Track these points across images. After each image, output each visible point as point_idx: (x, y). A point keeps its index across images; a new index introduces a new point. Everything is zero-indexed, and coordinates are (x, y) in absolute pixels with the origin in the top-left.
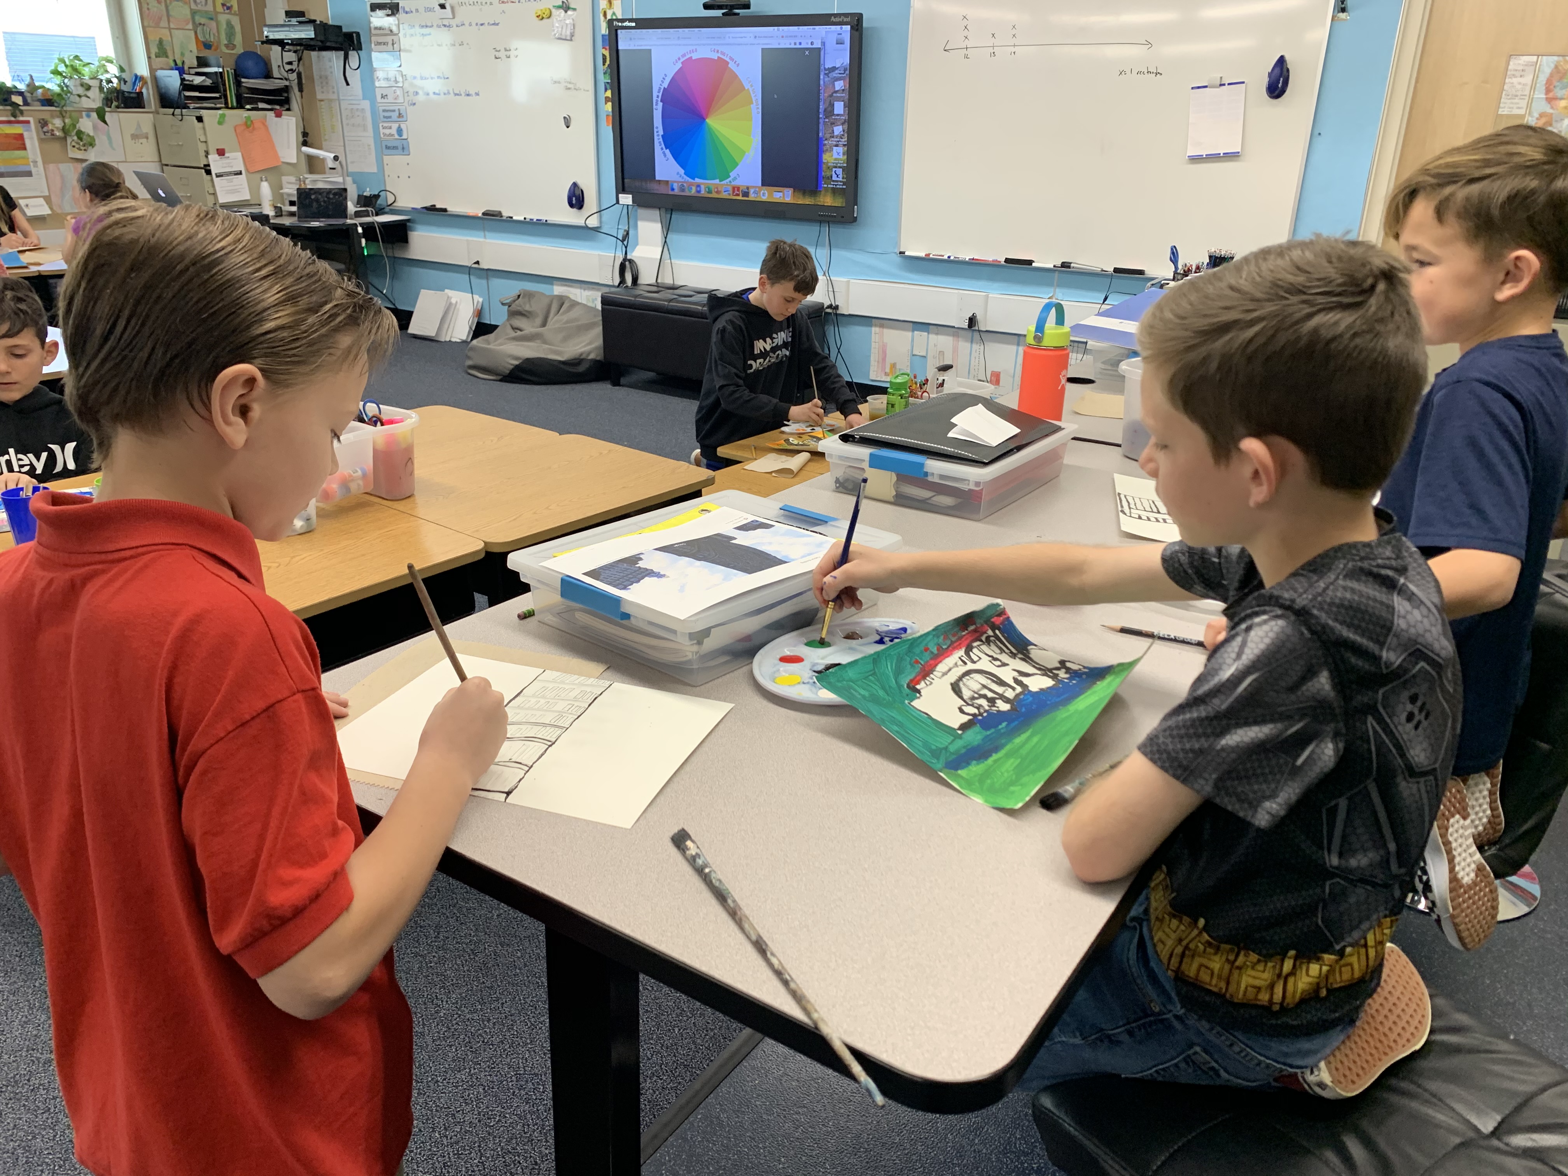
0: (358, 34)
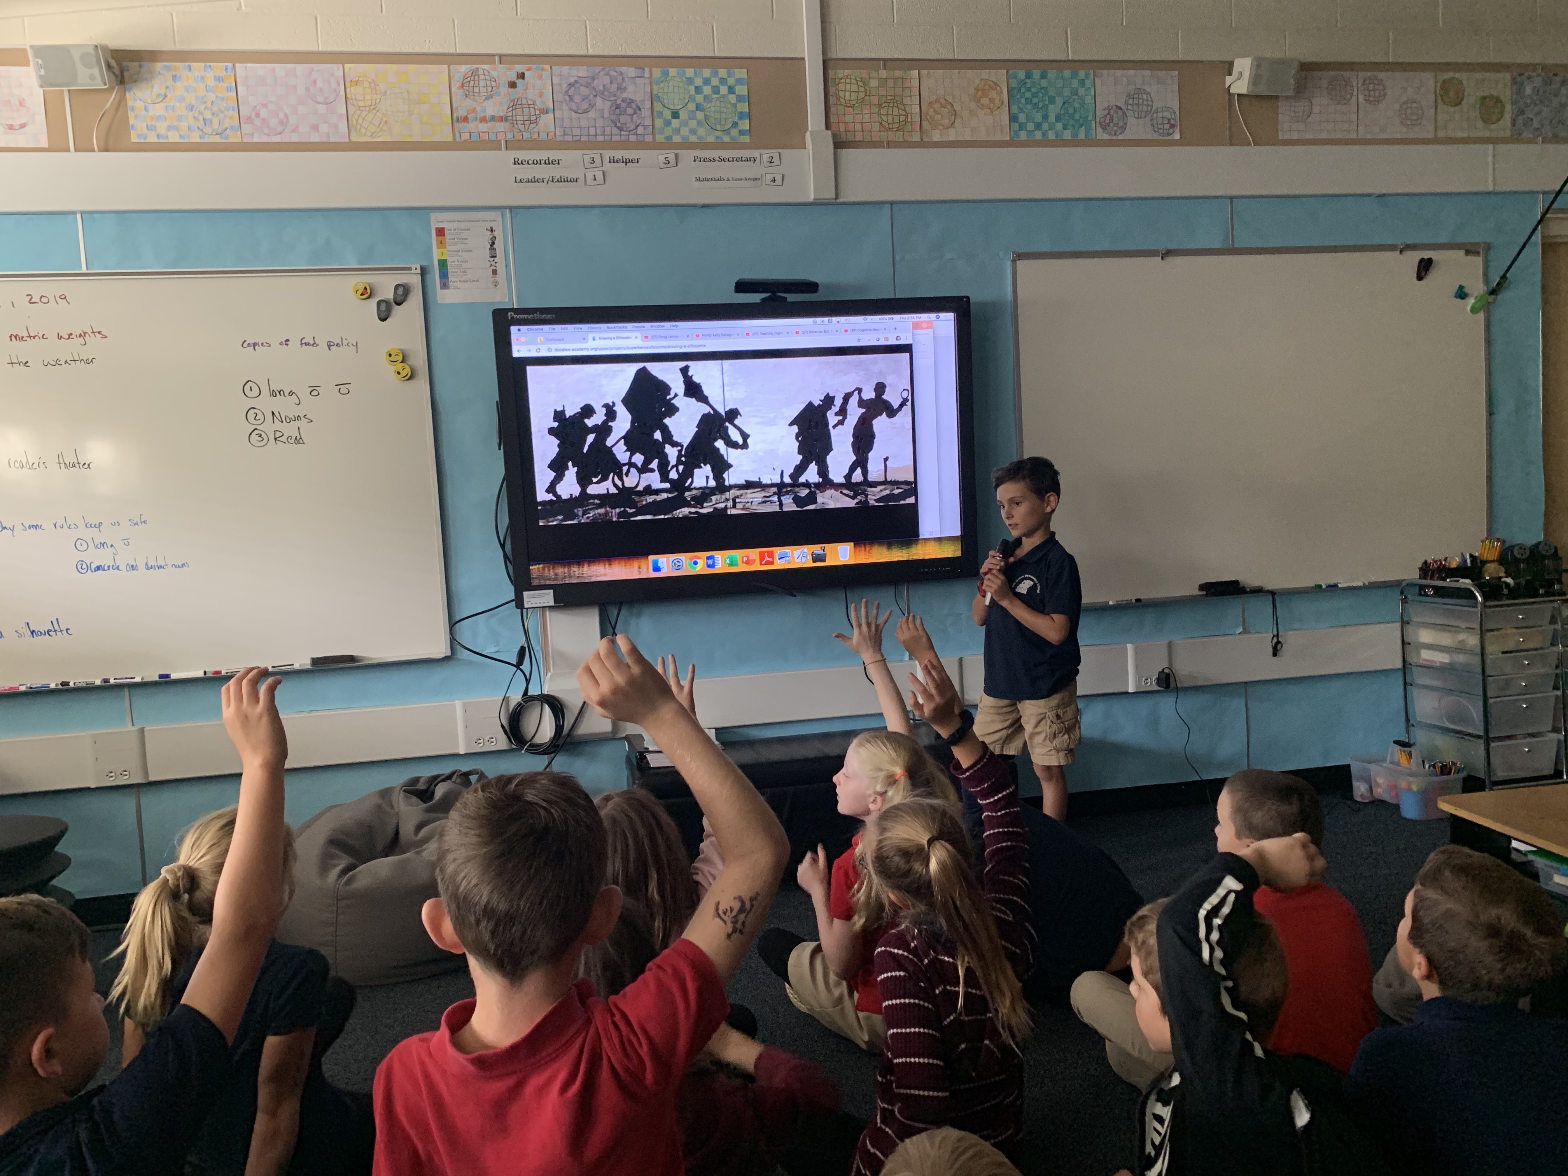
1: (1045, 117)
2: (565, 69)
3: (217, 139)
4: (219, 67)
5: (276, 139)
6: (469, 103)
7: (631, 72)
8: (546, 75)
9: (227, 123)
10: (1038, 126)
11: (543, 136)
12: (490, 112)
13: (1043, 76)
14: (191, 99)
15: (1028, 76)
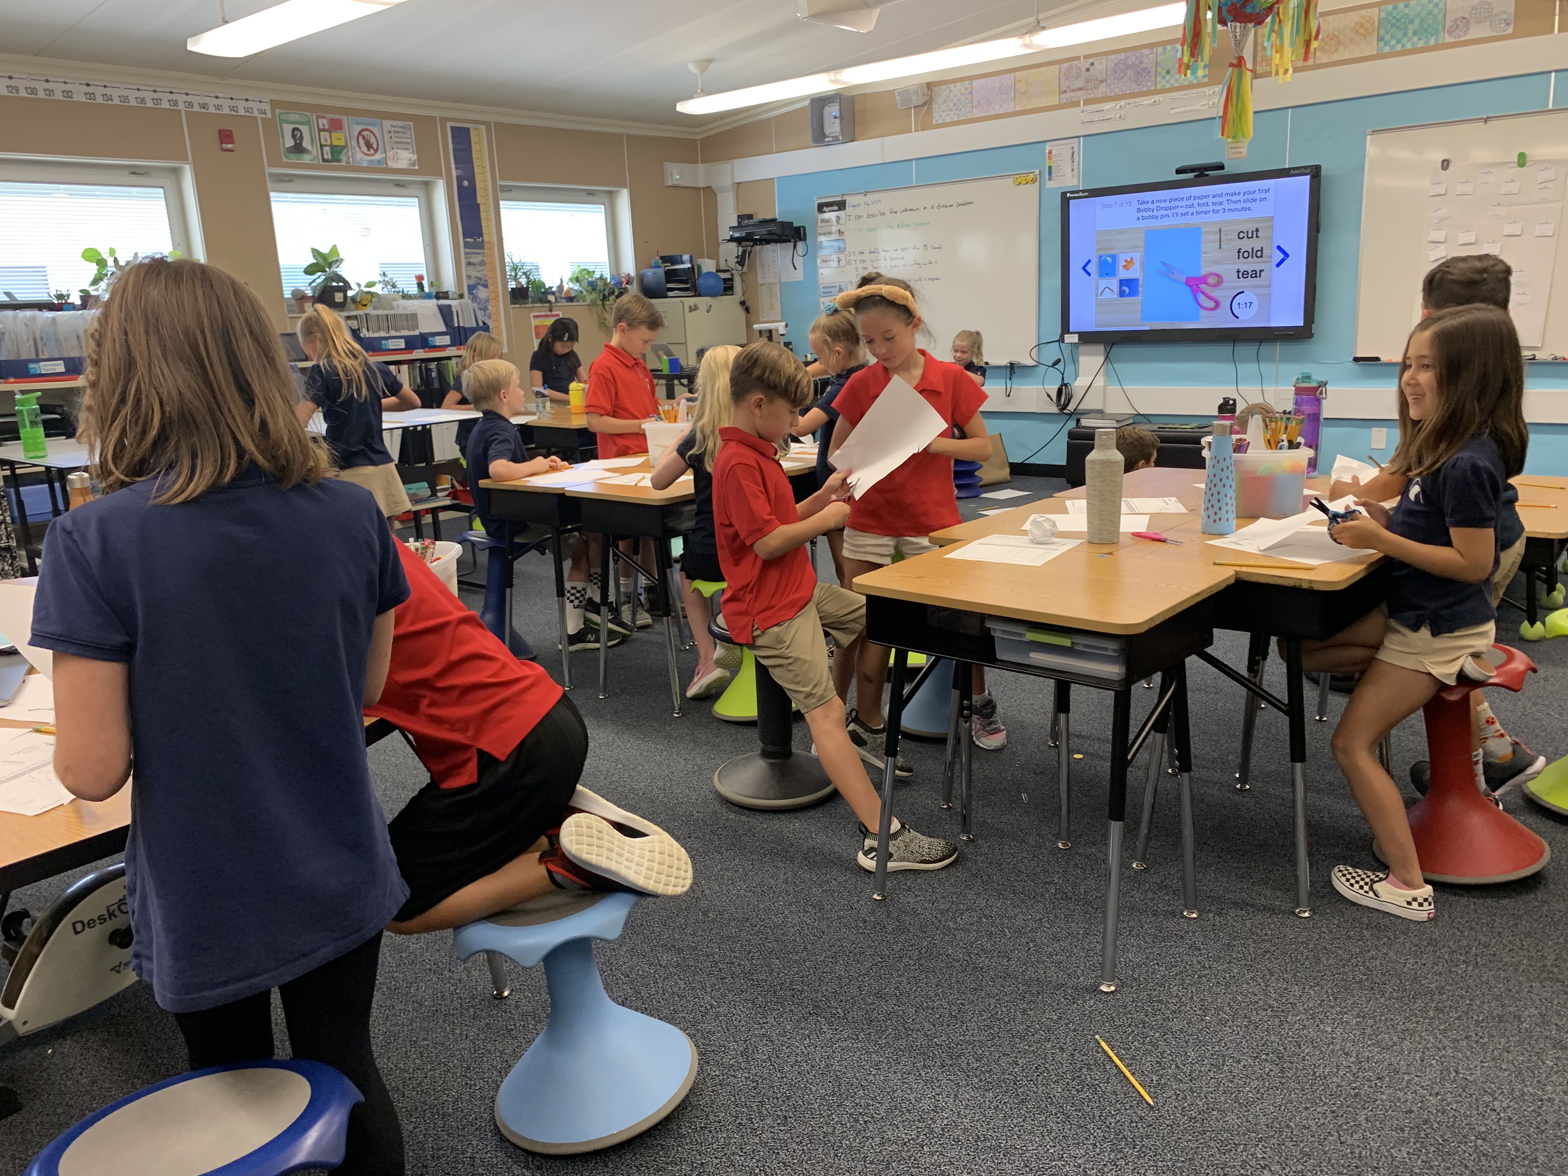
0: (804, 228)
1: (1405, 34)
2: (1113, 57)
3: (963, 118)
4: (966, 83)
5: (986, 114)
6: (1068, 83)
7: (1147, 51)
8: (1104, 61)
9: (968, 110)
10: (1399, 42)
11: (1100, 95)
12: (1076, 86)
14: (955, 100)
15: (1395, 8)
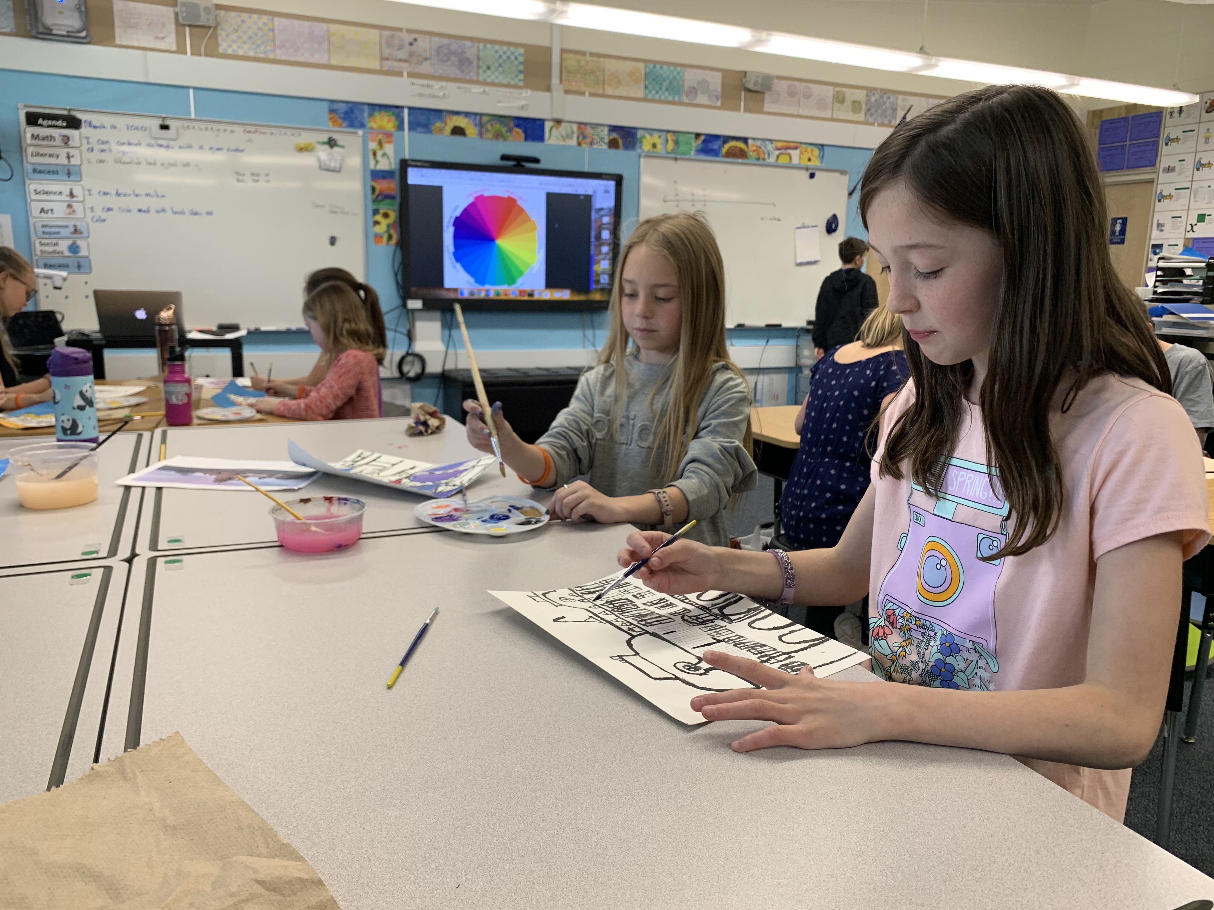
1: (661, 88)
2: (437, 39)
3: (261, 55)
4: (265, 18)
5: (293, 59)
6: (389, 51)
7: (468, 44)
8: (427, 41)
9: (268, 48)
10: (657, 92)
11: (425, 72)
12: (399, 57)
13: (661, 68)
14: (250, 33)
15: (655, 67)
